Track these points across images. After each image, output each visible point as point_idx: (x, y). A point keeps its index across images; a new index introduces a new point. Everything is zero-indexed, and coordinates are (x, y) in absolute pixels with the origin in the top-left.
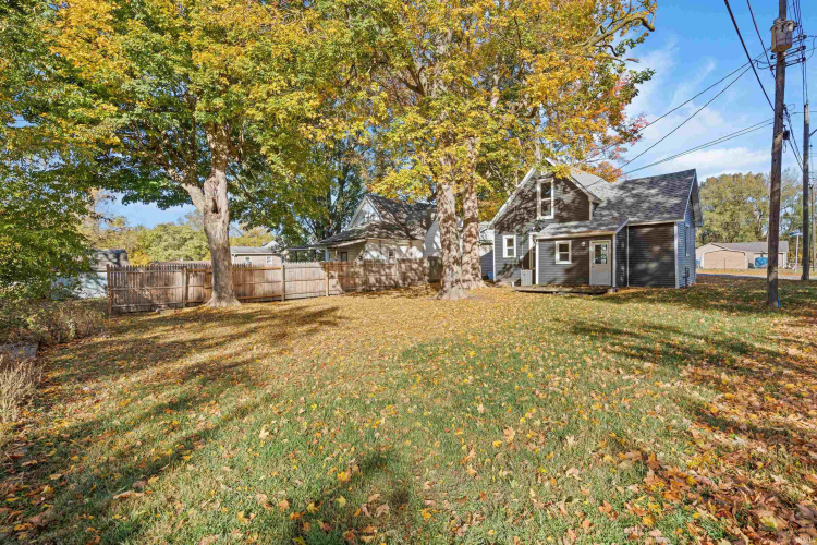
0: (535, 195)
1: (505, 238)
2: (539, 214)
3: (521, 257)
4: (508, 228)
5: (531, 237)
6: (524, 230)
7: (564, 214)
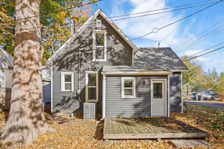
0: (91, 41)
1: (63, 74)
2: (94, 57)
3: (79, 91)
4: (68, 66)
5: (87, 75)
6: (82, 69)
7: (115, 59)
